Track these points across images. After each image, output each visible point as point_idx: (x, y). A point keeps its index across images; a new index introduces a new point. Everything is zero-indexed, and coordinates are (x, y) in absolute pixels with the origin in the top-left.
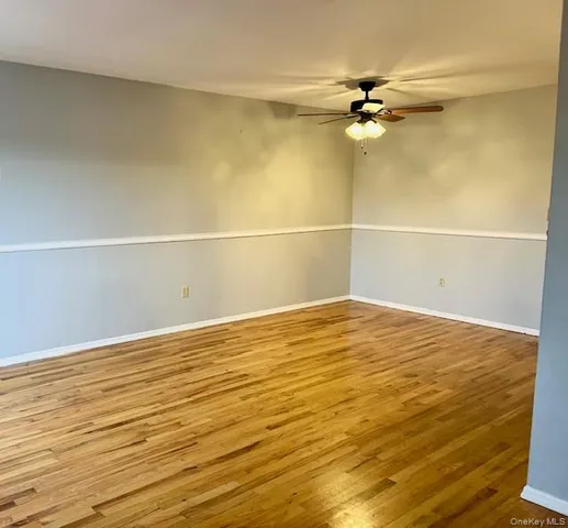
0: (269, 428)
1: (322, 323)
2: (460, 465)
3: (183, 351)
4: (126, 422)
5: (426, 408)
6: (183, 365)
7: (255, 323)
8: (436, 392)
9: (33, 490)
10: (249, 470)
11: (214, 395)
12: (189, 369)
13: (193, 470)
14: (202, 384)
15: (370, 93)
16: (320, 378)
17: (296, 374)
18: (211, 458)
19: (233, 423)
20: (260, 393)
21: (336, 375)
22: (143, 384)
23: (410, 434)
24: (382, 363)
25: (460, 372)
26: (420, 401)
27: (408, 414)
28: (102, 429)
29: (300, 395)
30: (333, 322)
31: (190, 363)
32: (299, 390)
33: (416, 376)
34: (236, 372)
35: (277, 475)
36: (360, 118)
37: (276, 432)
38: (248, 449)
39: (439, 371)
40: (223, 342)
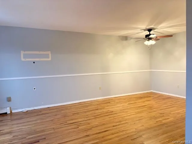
0: (113, 126)
1: (141, 98)
2: (167, 140)
3: (98, 105)
4: (76, 123)
5: (163, 123)
6: (96, 108)
7: (121, 98)
8: (168, 119)
9: (45, 138)
10: (103, 137)
11: (102, 116)
12: (97, 109)
13: (88, 136)
14: (99, 113)
15: (151, 32)
16: (134, 113)
17: (127, 112)
18: (93, 133)
19: (104, 124)
20: (115, 117)
21: (139, 113)
22: (84, 113)
23: (155, 130)
24: (154, 110)
25: (179, 113)
26: (162, 121)
27: (157, 125)
28: (69, 124)
29: (126, 118)
30: (144, 98)
31: (98, 108)
32: (126, 116)
33: (164, 114)
34: (111, 110)
35: (110, 139)
36: (148, 39)
37: (115, 127)
38: (105, 131)
39: (172, 113)
40: (109, 102)
